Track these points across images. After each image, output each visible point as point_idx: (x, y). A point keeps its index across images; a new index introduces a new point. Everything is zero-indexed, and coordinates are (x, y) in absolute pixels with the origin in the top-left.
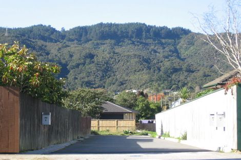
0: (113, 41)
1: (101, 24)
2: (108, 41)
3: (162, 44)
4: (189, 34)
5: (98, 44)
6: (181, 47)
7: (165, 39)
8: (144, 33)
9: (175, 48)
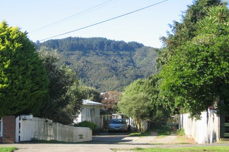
0: (81, 52)
1: (70, 38)
2: (77, 52)
3: (120, 55)
4: (142, 48)
5: (68, 54)
6: (136, 58)
7: (122, 51)
8: (106, 46)
9: (131, 59)
